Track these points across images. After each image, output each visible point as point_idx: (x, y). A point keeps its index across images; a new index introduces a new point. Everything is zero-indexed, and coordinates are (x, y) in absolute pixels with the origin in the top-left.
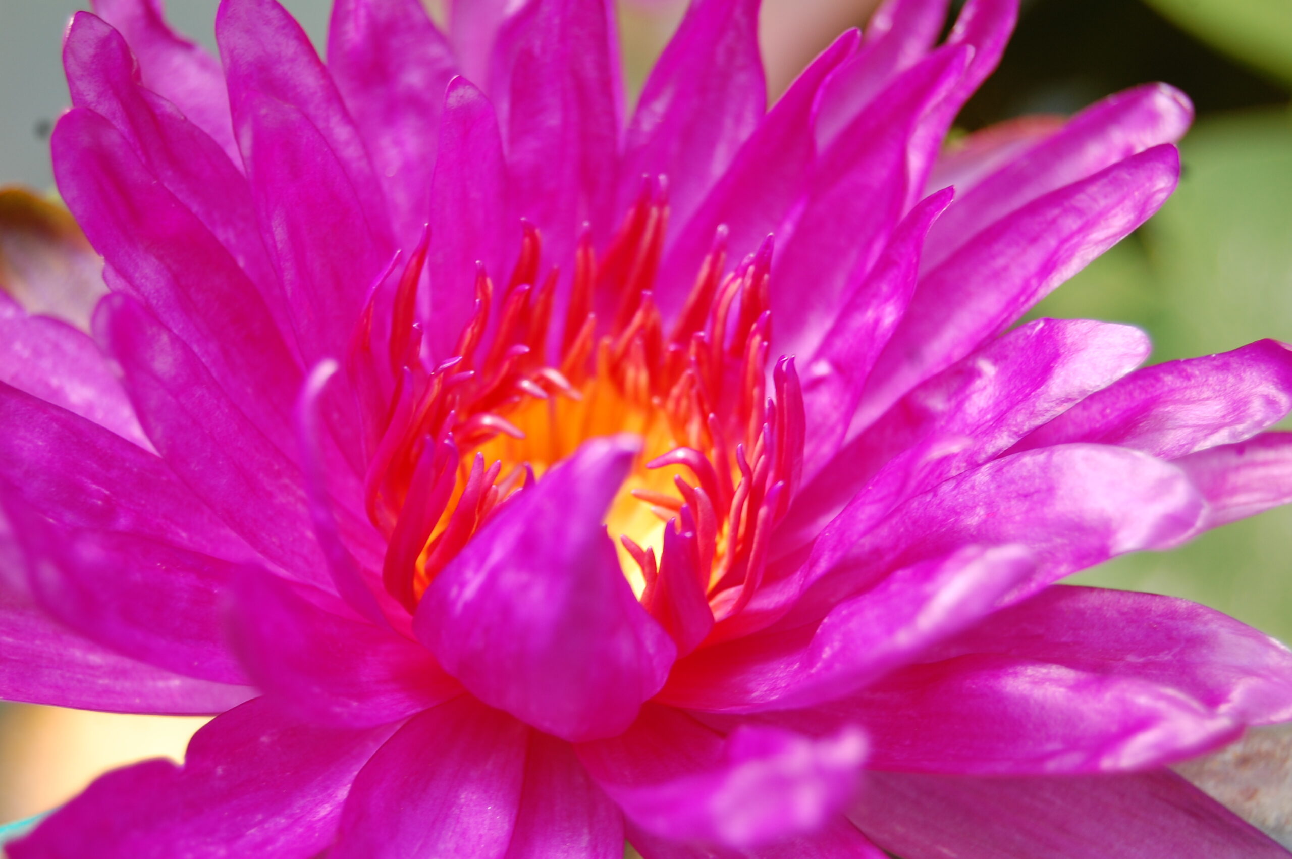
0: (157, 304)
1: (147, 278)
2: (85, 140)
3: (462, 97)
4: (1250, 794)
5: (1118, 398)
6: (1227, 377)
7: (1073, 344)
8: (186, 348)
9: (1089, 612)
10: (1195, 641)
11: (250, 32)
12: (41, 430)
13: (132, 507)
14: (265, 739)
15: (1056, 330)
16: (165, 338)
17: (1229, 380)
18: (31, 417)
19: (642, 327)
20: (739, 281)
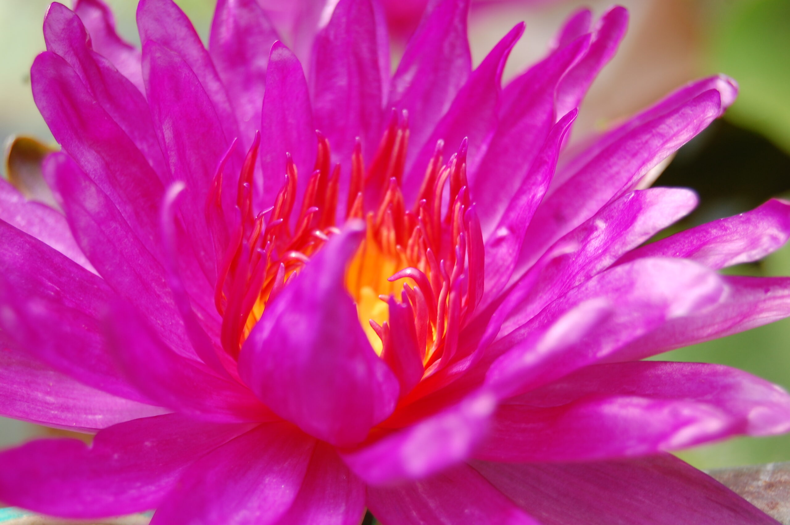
0: (94, 178)
1: (89, 162)
2: (51, 72)
3: (280, 55)
4: (774, 505)
5: (684, 246)
6: (749, 227)
7: (650, 202)
8: (106, 197)
9: (663, 376)
10: (727, 388)
11: (158, 20)
12: (19, 247)
13: (74, 300)
14: (148, 444)
15: (641, 196)
16: (93, 189)
17: (750, 229)
18: (12, 239)
19: (391, 202)
20: (449, 170)
